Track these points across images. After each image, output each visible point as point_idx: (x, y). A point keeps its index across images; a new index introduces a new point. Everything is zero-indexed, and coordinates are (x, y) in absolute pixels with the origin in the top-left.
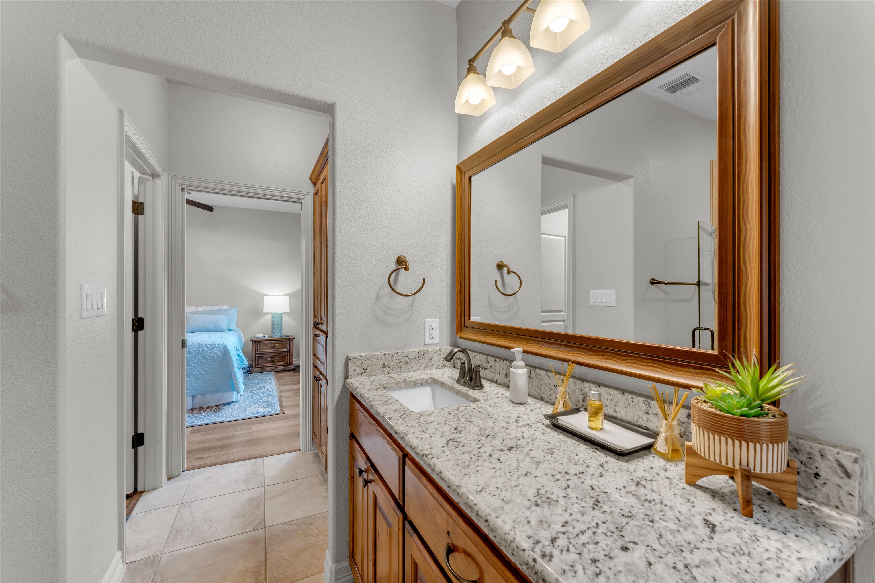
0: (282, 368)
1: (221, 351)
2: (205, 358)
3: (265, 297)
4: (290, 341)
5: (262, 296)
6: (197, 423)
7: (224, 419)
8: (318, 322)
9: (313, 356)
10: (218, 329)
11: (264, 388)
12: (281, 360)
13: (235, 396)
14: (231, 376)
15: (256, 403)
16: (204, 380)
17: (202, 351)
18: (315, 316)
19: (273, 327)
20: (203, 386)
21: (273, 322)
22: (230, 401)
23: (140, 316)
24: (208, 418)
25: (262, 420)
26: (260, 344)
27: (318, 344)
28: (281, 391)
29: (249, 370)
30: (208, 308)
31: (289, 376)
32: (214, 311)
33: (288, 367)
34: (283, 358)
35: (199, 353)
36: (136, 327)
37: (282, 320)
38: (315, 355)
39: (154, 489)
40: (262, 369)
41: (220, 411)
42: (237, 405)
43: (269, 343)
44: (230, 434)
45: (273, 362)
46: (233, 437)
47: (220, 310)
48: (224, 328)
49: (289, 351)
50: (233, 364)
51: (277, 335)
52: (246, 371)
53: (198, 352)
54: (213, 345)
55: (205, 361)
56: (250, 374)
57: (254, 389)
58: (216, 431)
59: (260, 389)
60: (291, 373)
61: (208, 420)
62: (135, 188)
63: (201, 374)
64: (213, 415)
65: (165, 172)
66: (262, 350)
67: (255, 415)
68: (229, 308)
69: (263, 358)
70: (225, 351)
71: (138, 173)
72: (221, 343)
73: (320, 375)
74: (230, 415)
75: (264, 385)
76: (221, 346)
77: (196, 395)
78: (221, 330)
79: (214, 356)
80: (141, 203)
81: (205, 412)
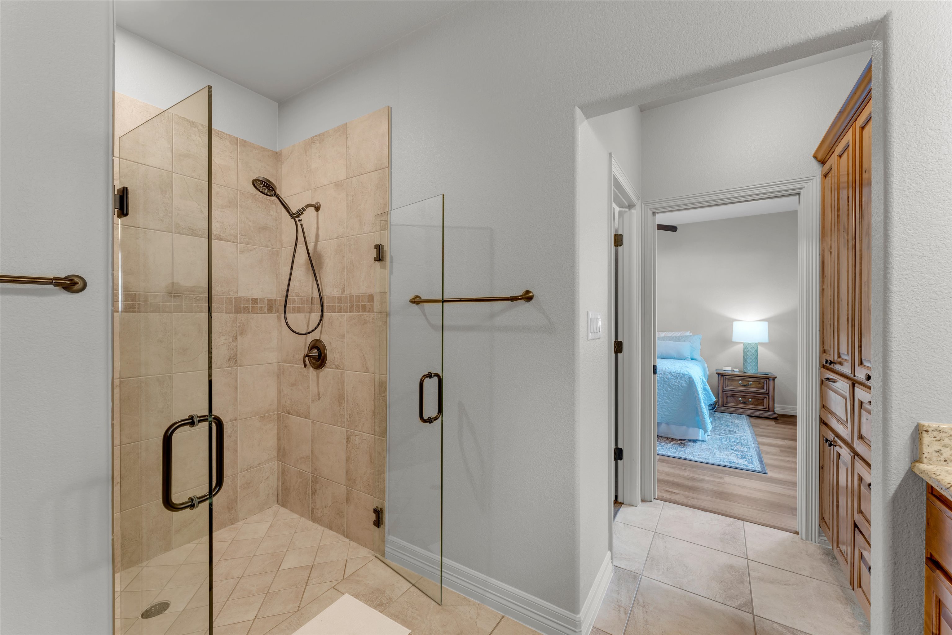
0: (758, 413)
1: (686, 382)
2: (669, 386)
3: (735, 323)
4: (769, 380)
5: (731, 321)
6: (663, 453)
7: (690, 457)
8: (832, 360)
9: (821, 409)
10: (680, 357)
11: (735, 433)
12: (756, 403)
13: (701, 435)
14: (697, 411)
15: (727, 449)
16: (669, 409)
17: (666, 378)
18: (823, 351)
19: (745, 360)
20: (668, 415)
21: (745, 355)
22: (695, 439)
23: (619, 340)
24: (674, 450)
25: (736, 472)
26: (728, 379)
27: (832, 394)
28: (759, 443)
29: (714, 408)
30: (670, 334)
31: (768, 426)
32: (676, 337)
33: (766, 414)
34: (760, 401)
35: (664, 380)
36: (617, 349)
37: (757, 352)
38: (824, 407)
39: (630, 505)
40: (730, 409)
41: (685, 447)
42: (704, 446)
43: (740, 380)
44: (700, 477)
45: (745, 403)
46: (701, 480)
47: (683, 337)
48: (687, 356)
49: (768, 394)
50: (699, 398)
51: (751, 371)
52: (711, 408)
53: (662, 379)
54: (677, 373)
55: (669, 389)
56: (716, 413)
57: (723, 431)
58: (683, 468)
59: (730, 434)
60: (772, 423)
61: (674, 453)
62: (615, 221)
63: (666, 403)
64: (679, 449)
65: (639, 201)
66: (731, 386)
67: (727, 464)
68: (691, 334)
69: (732, 396)
70: (691, 382)
71: (618, 208)
72: (686, 373)
73: (836, 438)
74: (697, 455)
75: (735, 429)
76: (686, 376)
77: (662, 423)
78: (685, 359)
79: (678, 386)
80: (620, 235)
81: (670, 443)
